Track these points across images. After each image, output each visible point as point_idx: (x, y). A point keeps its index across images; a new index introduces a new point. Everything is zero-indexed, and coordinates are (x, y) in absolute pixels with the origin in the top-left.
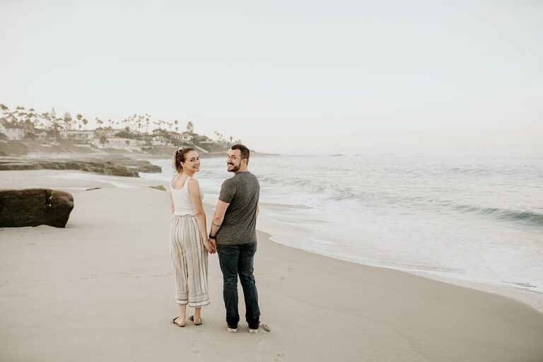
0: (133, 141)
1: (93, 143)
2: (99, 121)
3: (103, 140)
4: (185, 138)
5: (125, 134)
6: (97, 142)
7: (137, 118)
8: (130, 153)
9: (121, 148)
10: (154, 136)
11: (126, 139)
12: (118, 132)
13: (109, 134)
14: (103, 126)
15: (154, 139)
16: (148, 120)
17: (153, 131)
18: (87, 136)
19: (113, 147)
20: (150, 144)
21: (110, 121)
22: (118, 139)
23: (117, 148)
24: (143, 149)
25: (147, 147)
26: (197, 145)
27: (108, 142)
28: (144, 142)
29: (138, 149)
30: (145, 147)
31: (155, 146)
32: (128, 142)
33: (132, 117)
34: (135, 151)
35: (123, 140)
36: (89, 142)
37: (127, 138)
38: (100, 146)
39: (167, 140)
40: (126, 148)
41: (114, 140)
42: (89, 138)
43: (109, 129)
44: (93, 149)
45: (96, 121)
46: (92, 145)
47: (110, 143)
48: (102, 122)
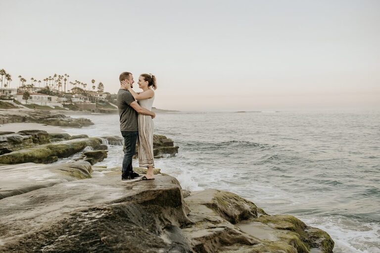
0: (54, 98)
1: (16, 99)
2: (22, 79)
3: (27, 96)
4: (101, 96)
5: (46, 91)
6: (20, 98)
7: (57, 78)
8: (53, 109)
9: (43, 104)
10: (73, 94)
11: (48, 96)
12: (40, 90)
13: (31, 91)
14: (26, 84)
15: (74, 96)
16: (65, 80)
17: (72, 89)
18: (10, 92)
19: (36, 103)
20: (71, 101)
21: (32, 79)
22: (41, 96)
23: (39, 104)
24: (64, 105)
25: (68, 104)
26: (111, 102)
27: (31, 98)
28: (65, 99)
29: (60, 105)
30: (66, 103)
31: (75, 103)
32: (50, 99)
33: (52, 77)
34: (57, 108)
35: (46, 97)
36: (12, 98)
37: (49, 94)
38: (24, 102)
39: (85, 97)
40: (48, 104)
41: (37, 96)
42: (12, 94)
43: (31, 86)
44: (15, 105)
45: (19, 79)
46: (15, 101)
47: (33, 99)
48: (25, 81)
